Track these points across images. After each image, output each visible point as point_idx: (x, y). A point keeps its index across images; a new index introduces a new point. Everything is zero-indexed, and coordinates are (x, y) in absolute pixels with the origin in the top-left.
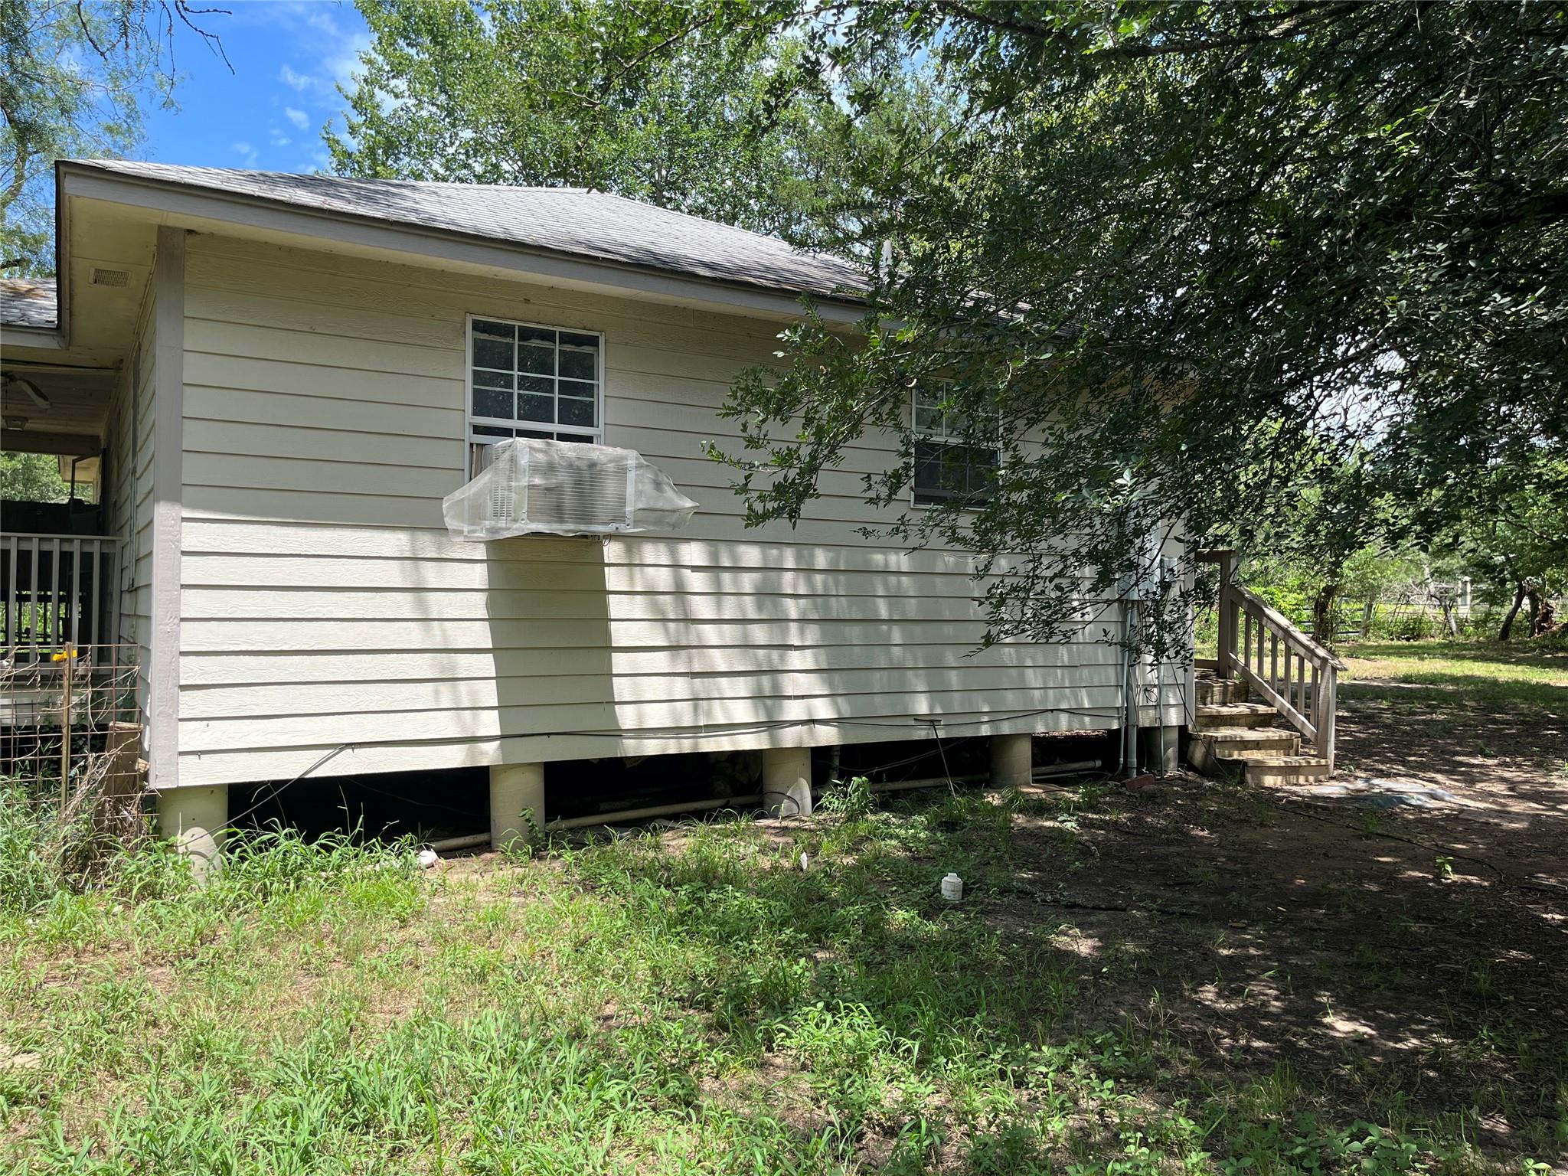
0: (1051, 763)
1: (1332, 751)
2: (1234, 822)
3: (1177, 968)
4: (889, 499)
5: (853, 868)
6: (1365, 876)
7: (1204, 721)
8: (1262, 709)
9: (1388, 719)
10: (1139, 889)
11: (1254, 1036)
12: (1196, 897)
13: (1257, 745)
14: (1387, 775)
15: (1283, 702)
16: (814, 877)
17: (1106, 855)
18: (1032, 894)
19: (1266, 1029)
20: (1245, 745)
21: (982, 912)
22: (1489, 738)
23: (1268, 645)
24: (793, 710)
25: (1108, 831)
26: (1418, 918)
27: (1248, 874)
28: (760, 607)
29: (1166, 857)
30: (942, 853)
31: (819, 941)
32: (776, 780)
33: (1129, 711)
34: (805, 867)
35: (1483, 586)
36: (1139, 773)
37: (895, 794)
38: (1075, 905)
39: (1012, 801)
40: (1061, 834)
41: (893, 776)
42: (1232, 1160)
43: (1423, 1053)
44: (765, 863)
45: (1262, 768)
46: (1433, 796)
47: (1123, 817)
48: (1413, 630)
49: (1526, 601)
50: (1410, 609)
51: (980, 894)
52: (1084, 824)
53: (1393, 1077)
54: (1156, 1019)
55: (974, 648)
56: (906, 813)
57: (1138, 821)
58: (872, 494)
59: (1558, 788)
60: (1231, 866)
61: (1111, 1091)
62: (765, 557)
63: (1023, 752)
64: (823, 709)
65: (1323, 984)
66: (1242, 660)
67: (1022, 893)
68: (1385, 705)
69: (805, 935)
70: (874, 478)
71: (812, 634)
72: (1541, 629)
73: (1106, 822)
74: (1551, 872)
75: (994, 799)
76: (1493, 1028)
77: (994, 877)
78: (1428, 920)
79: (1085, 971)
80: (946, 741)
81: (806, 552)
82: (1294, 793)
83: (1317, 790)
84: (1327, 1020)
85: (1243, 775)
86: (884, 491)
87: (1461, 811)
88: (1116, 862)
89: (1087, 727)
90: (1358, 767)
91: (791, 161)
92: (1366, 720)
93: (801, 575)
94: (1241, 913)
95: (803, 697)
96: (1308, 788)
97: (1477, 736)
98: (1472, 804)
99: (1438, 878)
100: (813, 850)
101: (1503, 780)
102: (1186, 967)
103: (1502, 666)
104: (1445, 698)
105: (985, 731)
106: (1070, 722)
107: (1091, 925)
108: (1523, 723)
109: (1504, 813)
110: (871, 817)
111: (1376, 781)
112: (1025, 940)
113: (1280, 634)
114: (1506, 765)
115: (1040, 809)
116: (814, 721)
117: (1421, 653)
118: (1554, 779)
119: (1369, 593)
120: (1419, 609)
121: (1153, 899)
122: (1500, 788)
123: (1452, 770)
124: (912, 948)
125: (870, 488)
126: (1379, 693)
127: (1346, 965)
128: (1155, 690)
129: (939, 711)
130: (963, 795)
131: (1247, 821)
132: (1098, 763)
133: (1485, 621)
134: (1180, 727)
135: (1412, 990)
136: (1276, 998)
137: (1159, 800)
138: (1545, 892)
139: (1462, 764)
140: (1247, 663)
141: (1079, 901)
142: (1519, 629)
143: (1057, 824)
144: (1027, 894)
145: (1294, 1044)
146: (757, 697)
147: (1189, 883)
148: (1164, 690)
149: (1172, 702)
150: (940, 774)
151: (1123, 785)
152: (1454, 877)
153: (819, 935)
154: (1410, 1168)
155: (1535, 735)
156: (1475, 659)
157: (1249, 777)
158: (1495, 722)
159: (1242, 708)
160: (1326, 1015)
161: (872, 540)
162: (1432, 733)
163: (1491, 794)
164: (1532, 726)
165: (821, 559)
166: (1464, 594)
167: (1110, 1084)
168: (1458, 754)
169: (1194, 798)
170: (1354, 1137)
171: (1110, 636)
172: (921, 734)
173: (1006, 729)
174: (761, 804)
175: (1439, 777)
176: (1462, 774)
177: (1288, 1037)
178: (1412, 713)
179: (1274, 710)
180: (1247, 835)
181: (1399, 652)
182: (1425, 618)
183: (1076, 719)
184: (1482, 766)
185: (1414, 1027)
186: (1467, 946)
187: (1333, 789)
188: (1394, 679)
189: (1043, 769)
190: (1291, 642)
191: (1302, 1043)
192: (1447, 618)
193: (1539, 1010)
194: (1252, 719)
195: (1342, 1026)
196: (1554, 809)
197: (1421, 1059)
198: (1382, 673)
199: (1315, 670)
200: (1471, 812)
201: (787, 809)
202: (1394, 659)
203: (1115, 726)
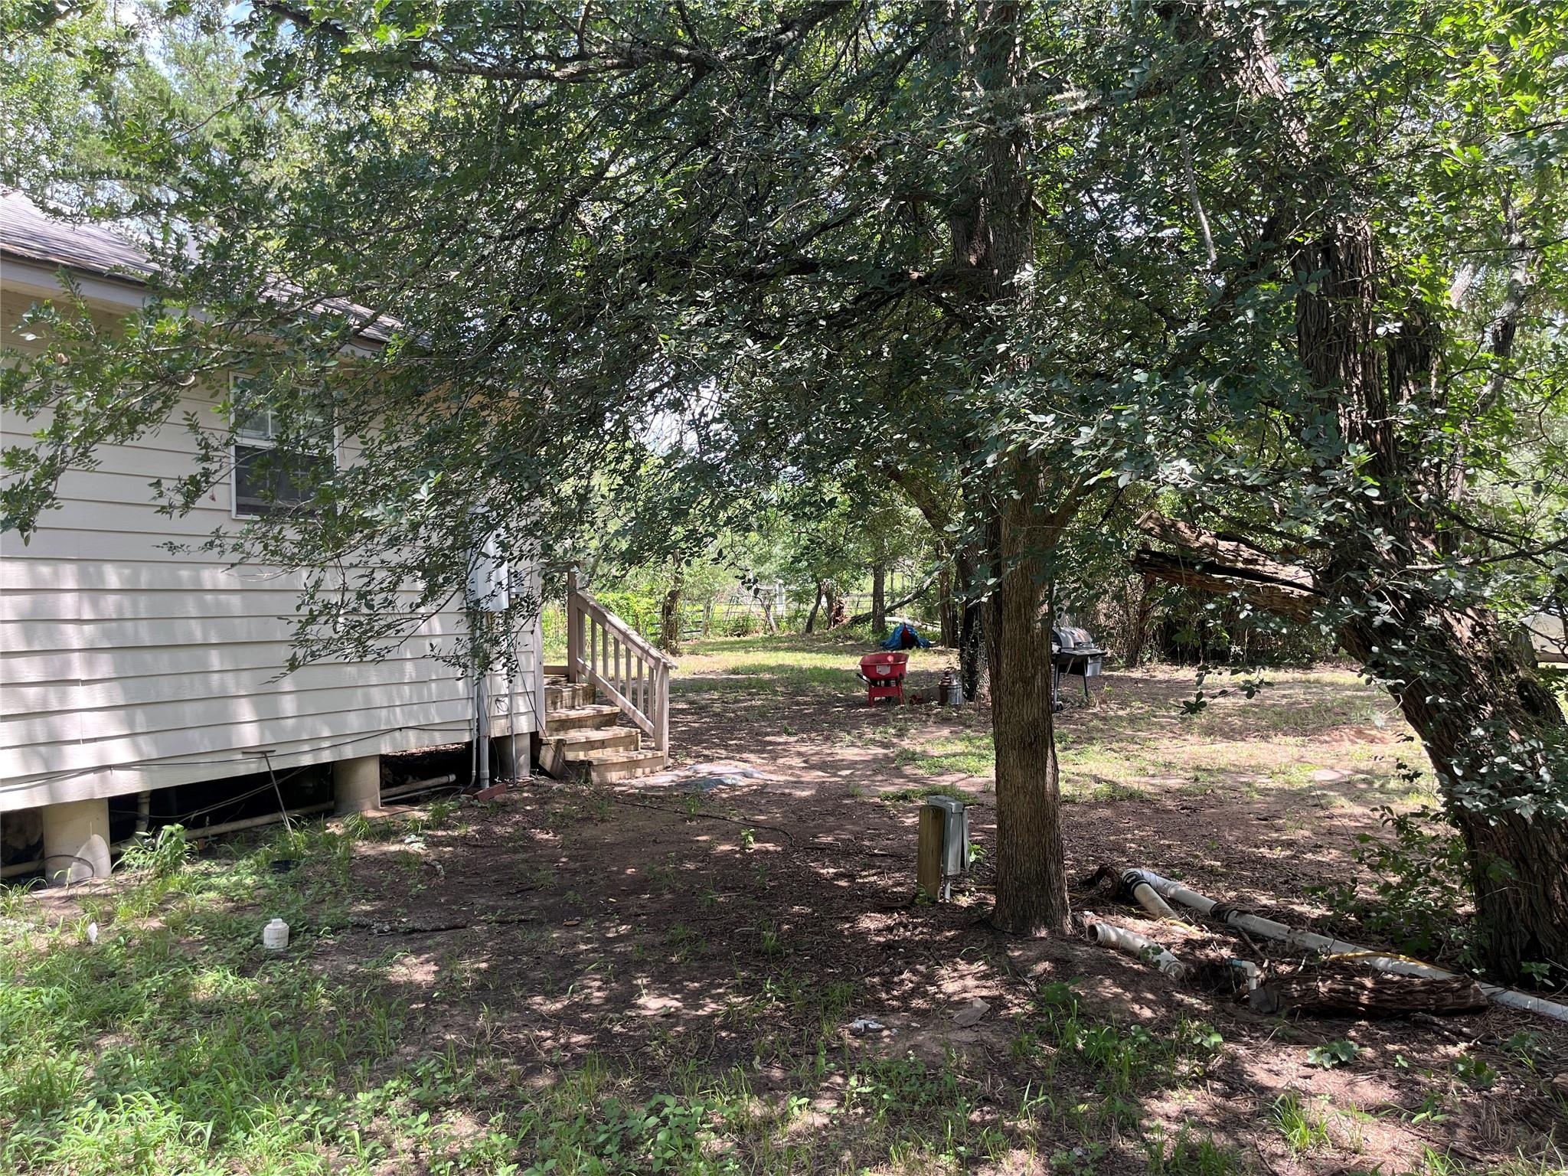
0: (403, 783)
1: (666, 744)
2: (578, 820)
3: (510, 977)
4: (186, 507)
5: (156, 933)
6: (686, 857)
7: (555, 725)
8: (606, 709)
9: (717, 708)
10: (481, 902)
11: (574, 1031)
12: (536, 902)
13: (603, 744)
14: (709, 759)
15: (624, 702)
16: (104, 950)
17: (451, 872)
18: (368, 927)
19: (586, 1022)
20: (590, 745)
21: (309, 957)
22: (792, 719)
23: (611, 649)
24: (78, 757)
25: (455, 847)
26: (725, 889)
27: (586, 870)
28: (28, 638)
29: (510, 865)
30: (269, 898)
31: (104, 1025)
32: (59, 841)
33: (480, 723)
34: (93, 940)
35: (793, 587)
36: (492, 782)
37: (221, 838)
38: (413, 931)
39: (356, 829)
40: (406, 857)
41: (218, 818)
42: (537, 1165)
43: (718, 1016)
44: (41, 943)
45: (606, 766)
46: (745, 775)
47: (471, 829)
48: (742, 628)
49: (824, 599)
50: (740, 609)
51: (308, 936)
52: (433, 843)
53: (692, 1043)
54: (483, 1034)
55: (277, 672)
56: (232, 857)
57: (485, 833)
58: (164, 502)
59: (838, 757)
60: (572, 865)
61: (426, 1125)
62: (34, 576)
63: (371, 775)
64: (120, 752)
65: (640, 965)
66: (589, 664)
67: (359, 926)
68: (716, 695)
69: (83, 1022)
70: (166, 484)
71: (104, 666)
72: (836, 622)
73: (455, 839)
74: (829, 831)
75: (335, 828)
76: (776, 981)
77: (328, 913)
78: (733, 889)
79: (416, 1000)
80: (279, 773)
81: (91, 570)
82: (632, 787)
83: (652, 781)
84: (640, 1001)
85: (588, 774)
86: (179, 500)
87: (765, 786)
88: (461, 879)
89: (441, 741)
90: (688, 755)
91: (93, 117)
92: (700, 710)
93: (85, 595)
94: (576, 910)
95: (95, 740)
96: (642, 779)
97: (784, 718)
98: (774, 777)
99: (743, 848)
100: (108, 918)
101: (799, 754)
102: (519, 975)
103: (806, 655)
104: (762, 686)
105: (326, 757)
106: (418, 739)
107: (429, 949)
108: (819, 703)
109: (798, 784)
110: (188, 869)
111: (699, 767)
112: (356, 979)
113: (620, 638)
114: (803, 740)
115: (386, 833)
116: (110, 767)
117: (747, 647)
118: (837, 750)
119: (707, 596)
120: (746, 608)
121: (494, 910)
122: (797, 762)
123: (761, 748)
124: (220, 1012)
125: (161, 494)
126: (712, 685)
127: (662, 944)
128: (507, 700)
129: (269, 740)
130: (301, 830)
131: (590, 819)
132: (452, 778)
133: (796, 617)
134: (532, 734)
135: (714, 957)
136: (599, 989)
137: (508, 809)
138: (823, 849)
139: (770, 743)
140: (594, 668)
141: (417, 925)
142: (820, 623)
143: (402, 847)
144: (363, 927)
145: (609, 1031)
146: (29, 746)
147: (531, 889)
148: (515, 697)
149: (523, 709)
150: (274, 808)
151: (476, 797)
152: (755, 846)
153: (104, 1021)
154: (698, 1130)
155: (826, 713)
156: (788, 649)
157: (594, 775)
158: (798, 704)
159: (589, 710)
160: (640, 996)
161: (180, 556)
162: (750, 717)
163: (791, 767)
164: (824, 705)
165: (113, 578)
166: (781, 594)
167: (424, 1117)
168: (767, 734)
169: (542, 802)
170: (652, 1112)
171: (436, 651)
172: (252, 767)
173: (349, 753)
174: (42, 873)
175: (752, 757)
176: (770, 752)
177: (606, 1025)
178: (736, 701)
179: (617, 710)
180: (589, 832)
181: (731, 647)
182: (752, 616)
183: (425, 735)
184: (786, 743)
185: (714, 992)
186: (760, 908)
187: (663, 779)
188: (726, 671)
189: (394, 790)
190: (630, 645)
191: (618, 1028)
192: (768, 616)
193: (812, 957)
194: (598, 720)
195: (652, 1004)
196: (835, 775)
197: (717, 1020)
198: (716, 667)
199: (651, 670)
200: (773, 786)
201: (77, 873)
202: (726, 654)
203: (467, 740)
